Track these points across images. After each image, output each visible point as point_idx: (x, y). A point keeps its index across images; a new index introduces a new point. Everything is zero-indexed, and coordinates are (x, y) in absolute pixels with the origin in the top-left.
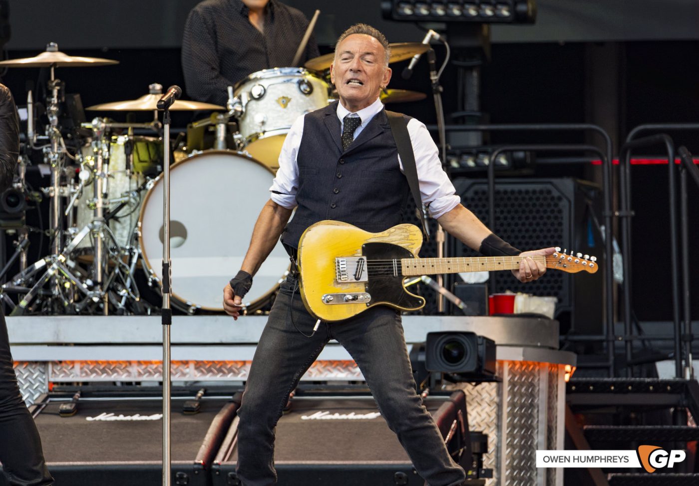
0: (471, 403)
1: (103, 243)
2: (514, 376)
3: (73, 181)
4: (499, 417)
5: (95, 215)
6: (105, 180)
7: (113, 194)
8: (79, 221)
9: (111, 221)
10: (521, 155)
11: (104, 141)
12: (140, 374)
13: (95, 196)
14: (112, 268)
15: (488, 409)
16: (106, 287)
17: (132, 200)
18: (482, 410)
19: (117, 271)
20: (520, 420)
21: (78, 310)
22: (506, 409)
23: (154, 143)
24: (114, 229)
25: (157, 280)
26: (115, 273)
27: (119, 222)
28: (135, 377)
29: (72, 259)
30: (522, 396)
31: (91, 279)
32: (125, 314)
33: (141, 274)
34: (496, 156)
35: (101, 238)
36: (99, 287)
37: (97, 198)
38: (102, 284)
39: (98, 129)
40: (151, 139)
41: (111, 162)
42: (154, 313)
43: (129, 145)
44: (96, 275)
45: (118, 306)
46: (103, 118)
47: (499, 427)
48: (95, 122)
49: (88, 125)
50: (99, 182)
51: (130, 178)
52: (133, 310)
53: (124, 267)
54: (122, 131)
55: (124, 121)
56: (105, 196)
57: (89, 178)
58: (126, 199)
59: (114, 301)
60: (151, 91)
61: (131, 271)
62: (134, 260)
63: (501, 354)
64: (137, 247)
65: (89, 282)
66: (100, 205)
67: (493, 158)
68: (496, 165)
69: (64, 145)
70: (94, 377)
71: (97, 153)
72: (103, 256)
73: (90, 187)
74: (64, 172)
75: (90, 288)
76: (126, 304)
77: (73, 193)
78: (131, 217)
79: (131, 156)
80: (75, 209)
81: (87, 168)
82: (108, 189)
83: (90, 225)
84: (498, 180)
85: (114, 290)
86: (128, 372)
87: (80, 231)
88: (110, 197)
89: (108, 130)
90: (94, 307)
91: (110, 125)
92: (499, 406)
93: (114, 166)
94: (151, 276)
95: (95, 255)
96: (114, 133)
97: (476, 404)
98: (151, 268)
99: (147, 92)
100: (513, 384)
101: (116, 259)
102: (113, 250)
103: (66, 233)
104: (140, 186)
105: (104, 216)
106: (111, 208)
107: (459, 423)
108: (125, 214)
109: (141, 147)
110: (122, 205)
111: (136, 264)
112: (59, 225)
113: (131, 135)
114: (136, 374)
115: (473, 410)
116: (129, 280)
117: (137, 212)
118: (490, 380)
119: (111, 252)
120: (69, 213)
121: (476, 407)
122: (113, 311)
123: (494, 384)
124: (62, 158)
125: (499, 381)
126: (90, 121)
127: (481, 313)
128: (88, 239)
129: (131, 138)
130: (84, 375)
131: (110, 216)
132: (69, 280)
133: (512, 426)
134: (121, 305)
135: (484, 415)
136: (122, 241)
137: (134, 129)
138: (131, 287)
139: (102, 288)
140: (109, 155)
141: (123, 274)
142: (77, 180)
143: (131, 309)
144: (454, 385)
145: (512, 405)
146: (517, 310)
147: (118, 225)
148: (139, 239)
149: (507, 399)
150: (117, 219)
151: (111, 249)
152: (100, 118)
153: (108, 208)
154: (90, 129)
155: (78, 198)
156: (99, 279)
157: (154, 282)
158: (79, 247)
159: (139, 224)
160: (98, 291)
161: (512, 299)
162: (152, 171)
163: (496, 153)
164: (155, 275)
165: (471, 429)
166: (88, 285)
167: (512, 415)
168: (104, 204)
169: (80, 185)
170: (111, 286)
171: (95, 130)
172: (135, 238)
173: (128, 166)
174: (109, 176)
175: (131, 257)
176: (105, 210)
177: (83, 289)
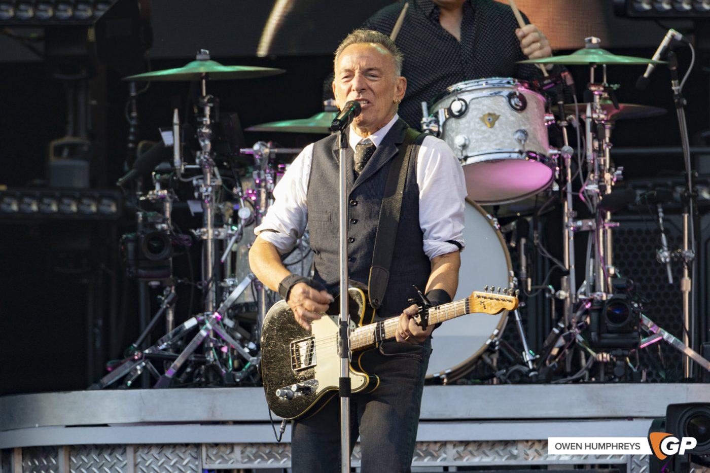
3: (230, 220)
8: (239, 270)
11: (268, 171)
21: (238, 380)
29: (230, 318)
31: (254, 342)
39: (261, 155)
44: (259, 337)
46: (267, 141)
48: (256, 147)
49: (247, 151)
57: (251, 215)
60: (326, 109)
65: (252, 346)
69: (219, 177)
70: (259, 463)
71: (259, 186)
74: (219, 209)
75: (252, 353)
77: (231, 236)
78: (303, 264)
80: (234, 255)
81: (248, 204)
87: (240, 282)
89: (273, 156)
91: (276, 150)
95: (259, 312)
96: (280, 161)
99: (321, 109)
103: (222, 284)
108: (296, 260)
112: (214, 275)
120: (226, 259)
124: (217, 193)
126: (250, 146)
128: (249, 292)
130: (246, 460)
132: (227, 344)
142: (236, 219)
152: (263, 142)
154: (251, 156)
155: (236, 242)
158: (238, 302)
166: (250, 349)
169: (240, 226)
171: (257, 156)
177: (245, 353)
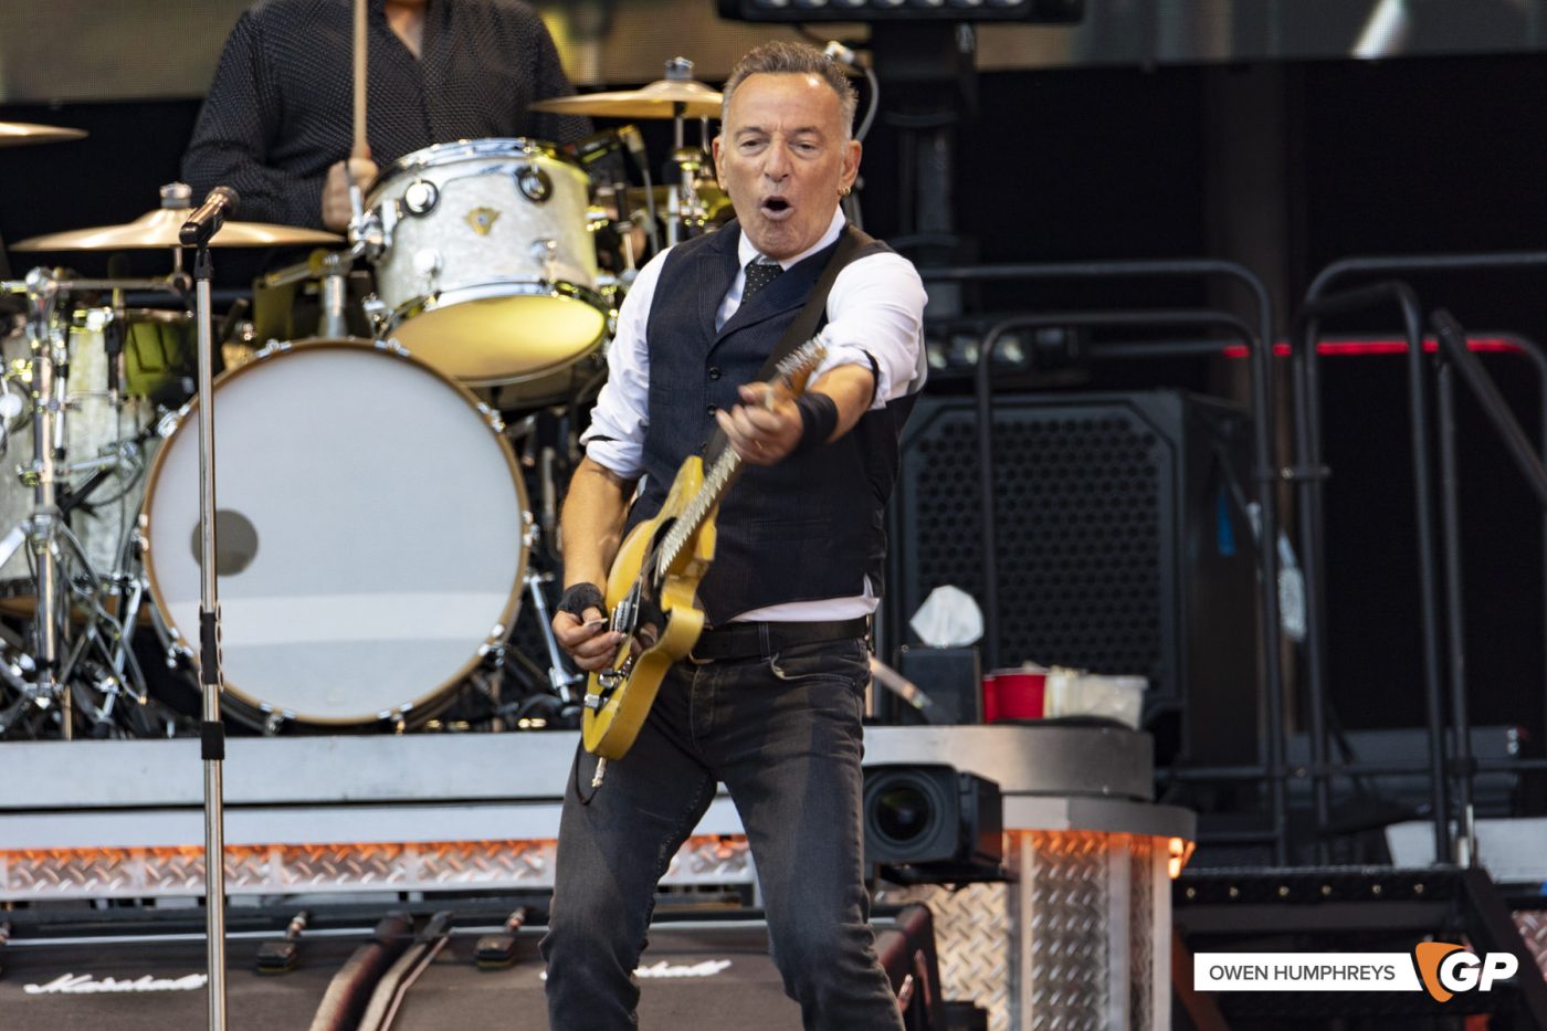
0: (946, 933)
1: (58, 566)
2: (1048, 866)
4: (1014, 965)
5: (38, 499)
6: (59, 416)
7: (79, 448)
9: (75, 515)
10: (1054, 336)
11: (54, 323)
12: (151, 880)
13: (37, 454)
14: (79, 626)
15: (985, 948)
16: (65, 672)
17: (126, 464)
18: (973, 950)
19: (92, 633)
20: (1063, 974)
22: (1030, 947)
23: (174, 324)
24: (84, 532)
25: (189, 652)
26: (87, 639)
27: (95, 516)
28: (140, 886)
30: (1067, 913)
31: (30, 655)
32: (113, 734)
33: (149, 641)
34: (995, 342)
35: (53, 557)
36: (50, 672)
37: (42, 460)
38: (56, 666)
39: (41, 294)
40: (168, 316)
41: (74, 374)
42: (182, 731)
43: (114, 330)
44: (42, 644)
45: (95, 716)
46: (52, 268)
47: (1013, 991)
48: (33, 277)
49: (16, 287)
50: (46, 421)
51: (119, 409)
52: (131, 724)
53: (108, 623)
54: (99, 299)
55: (103, 276)
56: (61, 454)
57: (22, 412)
58: (111, 461)
59: (86, 705)
60: (165, 203)
61: (125, 632)
62: (133, 607)
63: (1014, 814)
64: (139, 576)
65: (27, 662)
66: (48, 478)
67: (987, 346)
68: (993, 362)
70: (43, 888)
71: (38, 353)
72: (58, 599)
73: (24, 435)
75: (28, 676)
76: (115, 713)
78: (123, 504)
79: (121, 358)
81: (16, 388)
82: (66, 437)
83: (27, 525)
84: (998, 400)
85: (85, 679)
86: (124, 875)
87: (2, 539)
88: (72, 456)
89: (66, 296)
90: (39, 719)
91: (70, 284)
92: (1014, 938)
93: (79, 383)
94: (175, 645)
95: (40, 597)
96: (78, 304)
97: (956, 936)
98: (173, 625)
99: (155, 204)
100: (1044, 886)
101: (89, 604)
102: (80, 583)
104: (142, 427)
105: (58, 501)
106: (75, 482)
107: (917, 983)
108: (109, 497)
109: (143, 336)
110: (102, 476)
111: (138, 615)
113: (119, 308)
114: (143, 879)
115: (949, 950)
116: (120, 655)
117: (136, 491)
118: (989, 877)
119: (76, 589)
121: (957, 943)
122: (86, 729)
123: (999, 888)
125: (1012, 879)
126: (21, 277)
127: (966, 718)
128: (22, 558)
129: (121, 314)
130: (18, 884)
131: (72, 503)
133: (1044, 986)
134: (103, 714)
135: (977, 962)
136: (103, 563)
137: (126, 292)
138: (127, 670)
139: (57, 676)
140: (69, 356)
141: (107, 640)
143: (126, 723)
144: (904, 891)
145: (1045, 936)
146: (1052, 709)
147: (92, 524)
148: (144, 557)
149: (1031, 922)
150: (88, 509)
151: (77, 580)
152: (45, 269)
153: (67, 484)
154: (22, 296)
156: (50, 655)
157: (182, 659)
158: (1, 578)
159: (144, 520)
160: (49, 682)
161: (1040, 682)
162: (172, 392)
163: (994, 333)
164: (182, 641)
165: (947, 996)
166: (23, 669)
167: (1045, 960)
168: (57, 473)
170: (78, 670)
171: (34, 297)
172: (133, 554)
173: (113, 382)
174: (68, 406)
175: (125, 599)
176: (59, 489)
177: (13, 677)
